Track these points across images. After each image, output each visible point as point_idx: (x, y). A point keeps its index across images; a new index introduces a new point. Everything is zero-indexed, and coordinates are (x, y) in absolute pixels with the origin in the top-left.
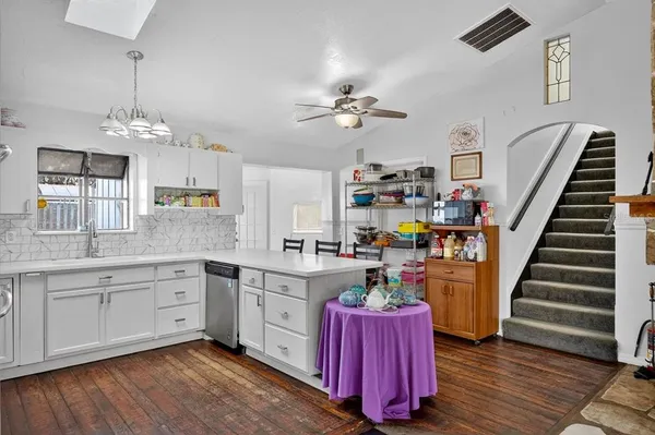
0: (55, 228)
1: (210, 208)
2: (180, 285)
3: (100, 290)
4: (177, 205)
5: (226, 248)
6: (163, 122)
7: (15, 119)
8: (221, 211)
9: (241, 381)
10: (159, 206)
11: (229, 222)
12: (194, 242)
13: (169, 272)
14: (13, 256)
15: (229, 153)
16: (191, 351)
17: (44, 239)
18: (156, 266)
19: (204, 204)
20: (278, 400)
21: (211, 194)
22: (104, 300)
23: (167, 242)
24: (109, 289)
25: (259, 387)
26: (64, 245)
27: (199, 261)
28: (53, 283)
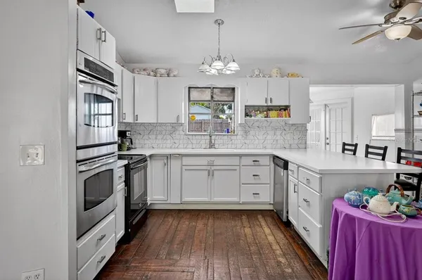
0: (201, 131)
1: (284, 118)
2: (257, 170)
3: (208, 168)
4: (260, 117)
5: (299, 148)
6: (234, 61)
7: (176, 73)
8: (291, 121)
9: (275, 247)
10: (248, 118)
11: (302, 129)
12: (275, 143)
13: (249, 161)
14: (176, 146)
15: (300, 78)
16: (260, 217)
17: (189, 137)
18: (240, 156)
19: (279, 116)
20: (290, 270)
21: (286, 108)
22: (211, 174)
23: (257, 142)
24: (213, 168)
25: (284, 255)
26: (198, 141)
27: (270, 155)
28: (186, 161)
